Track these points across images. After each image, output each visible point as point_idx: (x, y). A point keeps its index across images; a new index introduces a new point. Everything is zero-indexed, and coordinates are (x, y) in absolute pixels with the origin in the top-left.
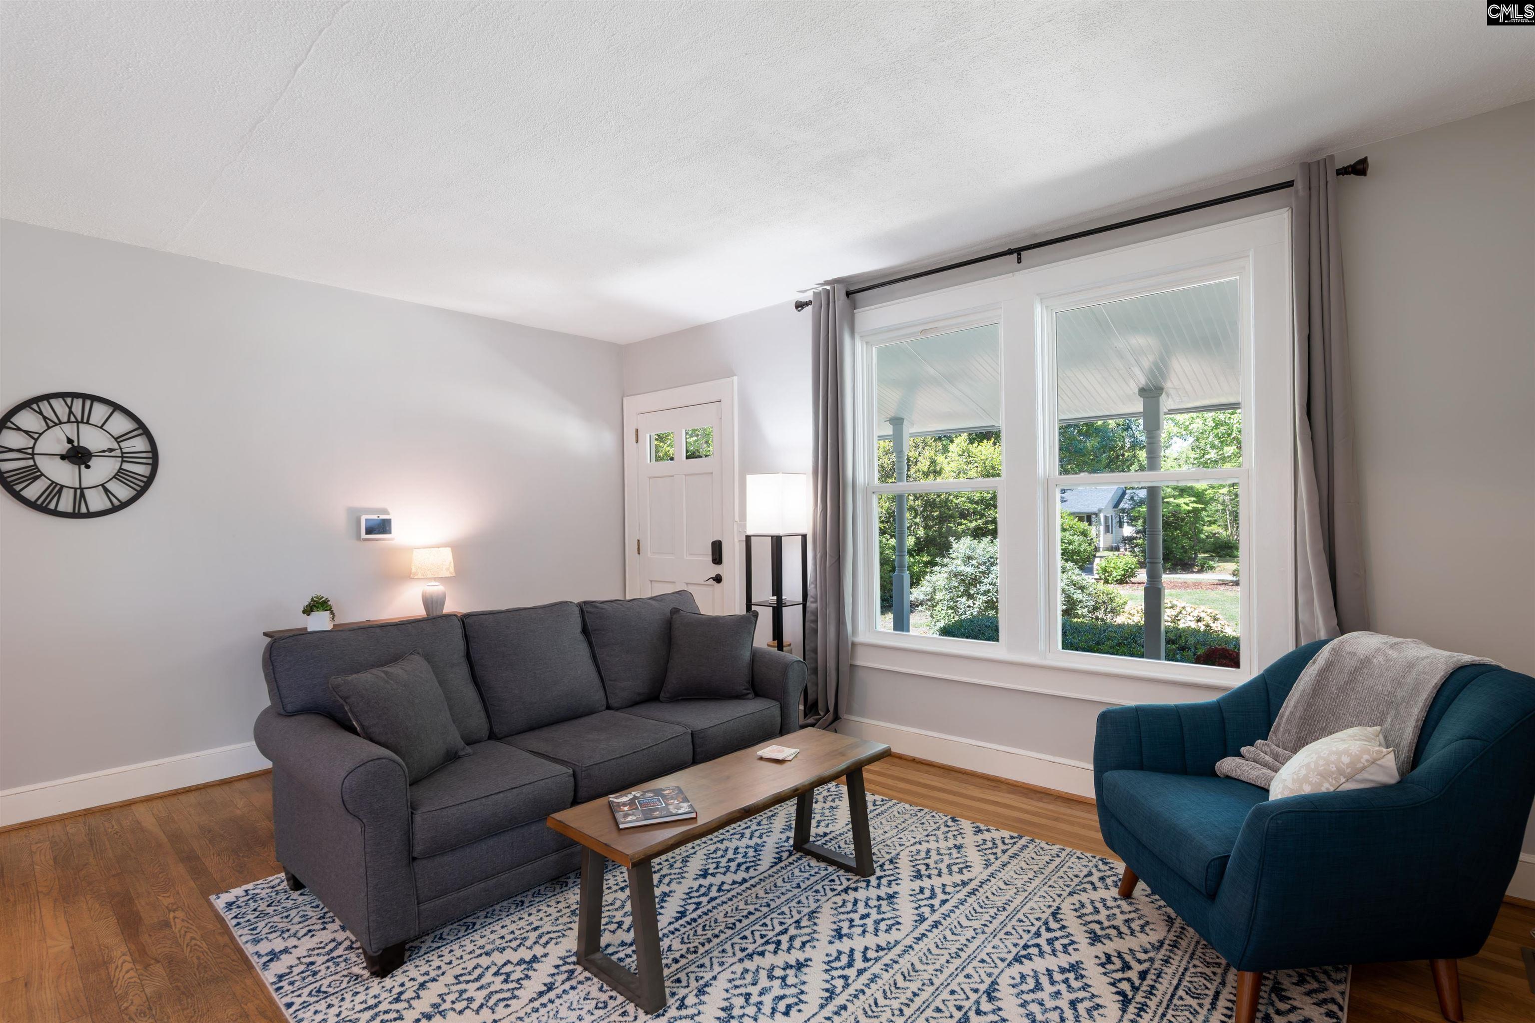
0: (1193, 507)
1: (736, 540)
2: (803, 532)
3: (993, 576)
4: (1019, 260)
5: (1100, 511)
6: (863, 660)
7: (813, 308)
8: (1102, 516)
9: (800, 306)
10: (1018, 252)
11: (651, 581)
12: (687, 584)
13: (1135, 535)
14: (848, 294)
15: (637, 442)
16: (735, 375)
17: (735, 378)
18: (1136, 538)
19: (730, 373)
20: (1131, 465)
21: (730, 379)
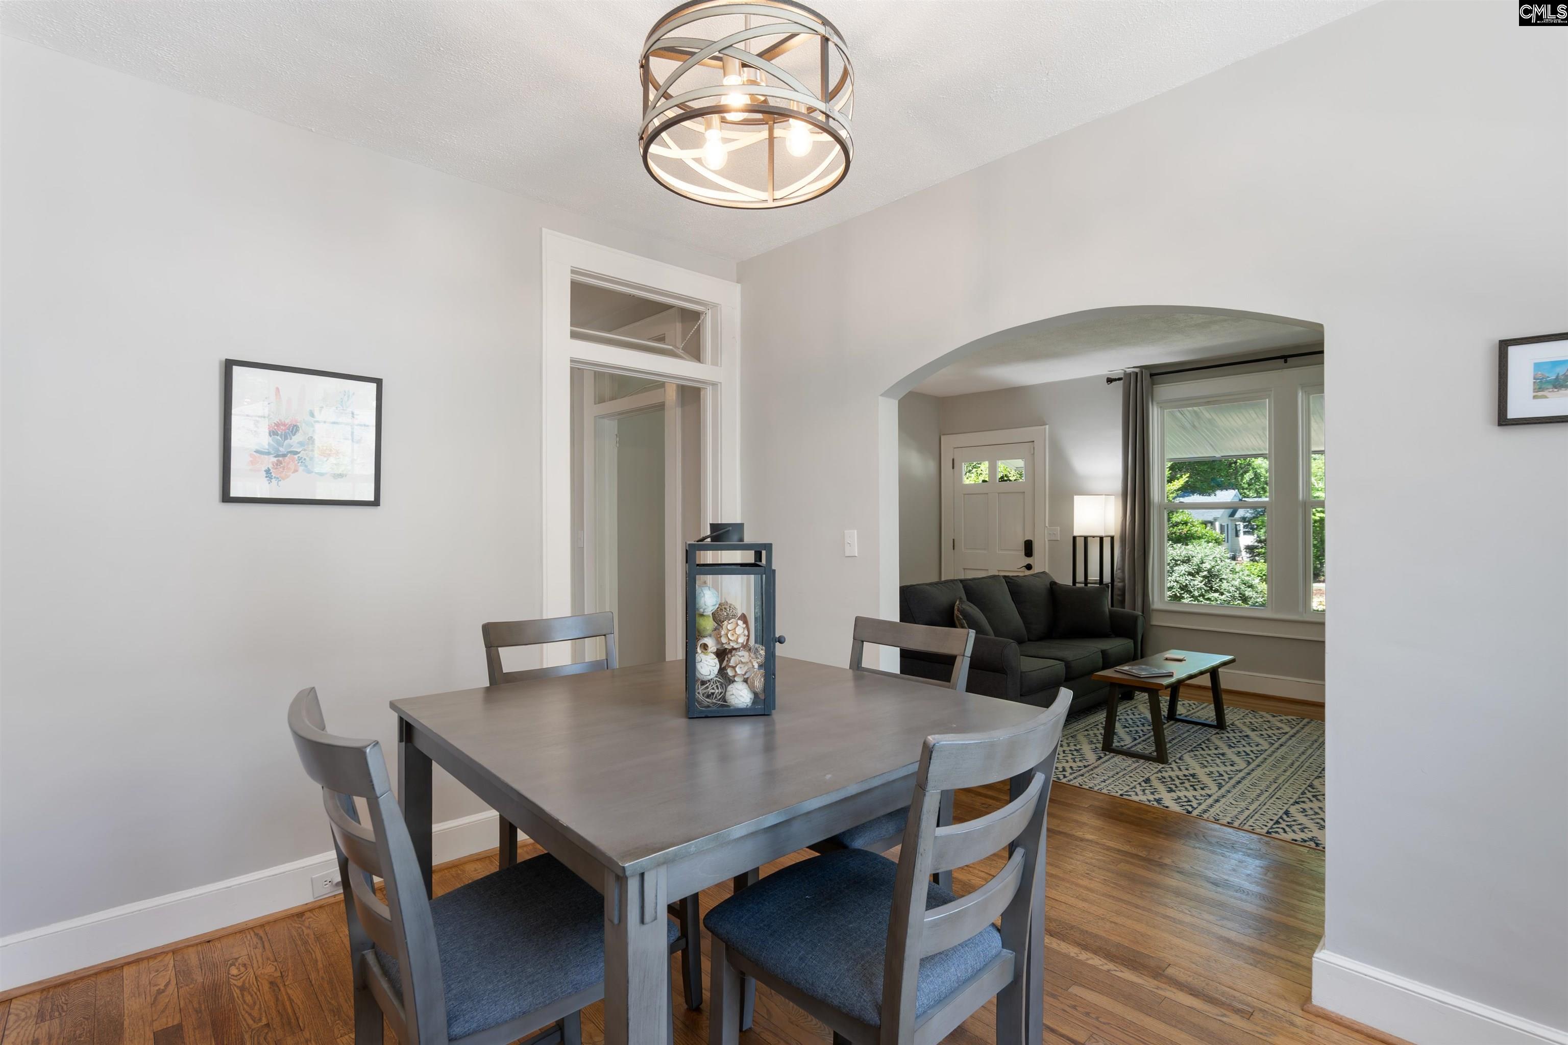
0: (1320, 517)
1: (1046, 540)
2: (1112, 534)
3: (1176, 575)
4: (1286, 362)
5: (1216, 519)
6: (1156, 621)
7: (1124, 383)
8: (1217, 524)
9: (1110, 380)
10: (1285, 358)
11: (964, 569)
12: (999, 571)
13: (1256, 544)
14: (1152, 375)
15: (953, 468)
16: (1046, 424)
17: (1047, 426)
18: (1256, 547)
19: (1045, 424)
20: (1246, 472)
21: (1043, 427)
